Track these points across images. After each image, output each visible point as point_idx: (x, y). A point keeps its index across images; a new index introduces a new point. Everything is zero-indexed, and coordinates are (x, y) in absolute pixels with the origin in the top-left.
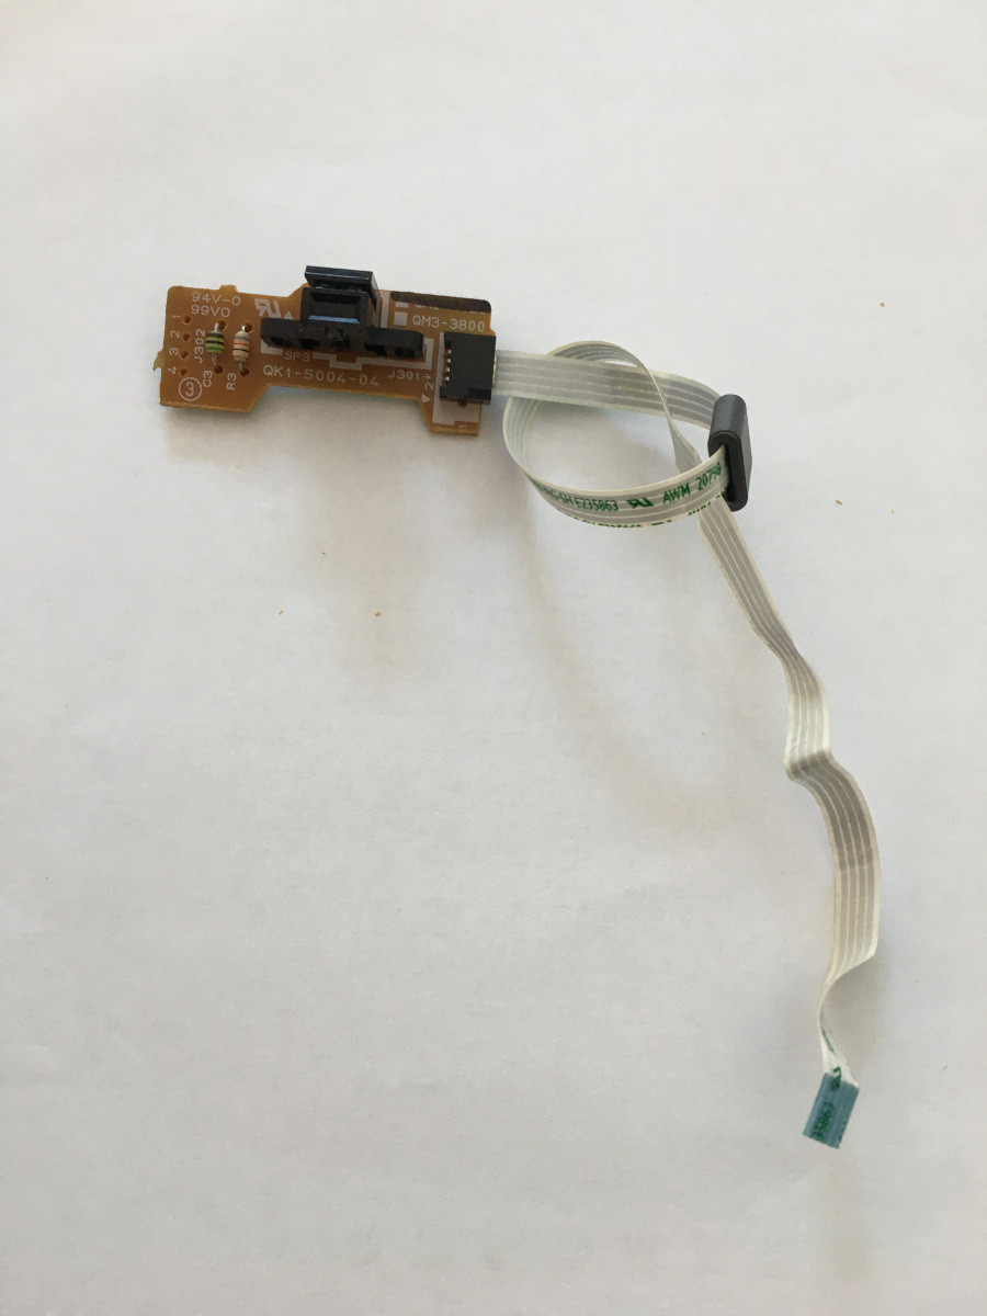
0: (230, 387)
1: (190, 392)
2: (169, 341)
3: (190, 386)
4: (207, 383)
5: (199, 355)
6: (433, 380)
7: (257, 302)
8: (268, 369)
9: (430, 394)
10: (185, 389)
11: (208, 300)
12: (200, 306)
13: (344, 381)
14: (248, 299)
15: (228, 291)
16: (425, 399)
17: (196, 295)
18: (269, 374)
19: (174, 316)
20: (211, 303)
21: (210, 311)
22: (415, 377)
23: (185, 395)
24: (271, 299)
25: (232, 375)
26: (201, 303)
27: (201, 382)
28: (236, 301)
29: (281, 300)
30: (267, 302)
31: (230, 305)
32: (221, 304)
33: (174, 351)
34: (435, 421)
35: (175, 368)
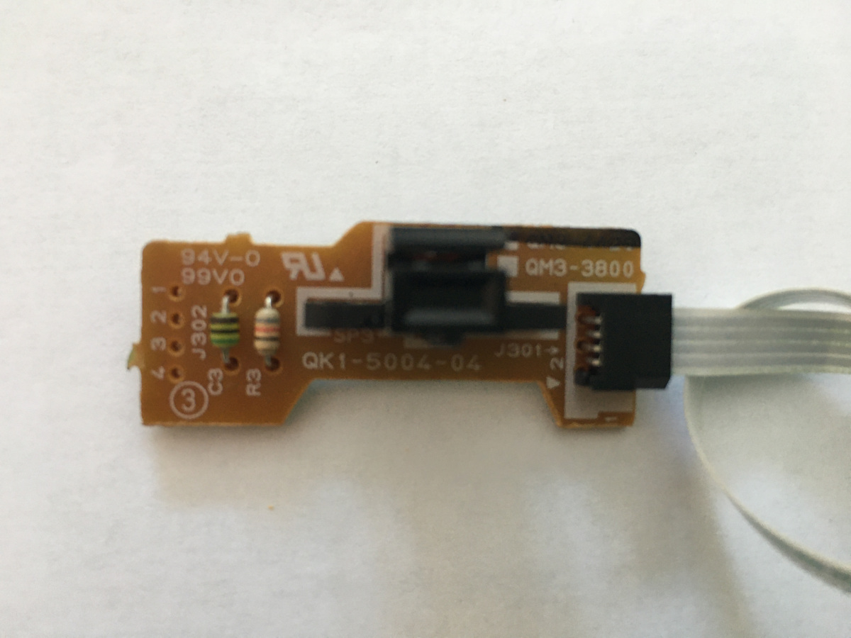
0: (252, 390)
1: (189, 405)
2: (149, 329)
3: (188, 395)
4: (215, 388)
5: (199, 346)
6: (562, 355)
7: (286, 257)
8: (310, 359)
9: (560, 375)
10: (180, 400)
11: (207, 260)
12: (196, 270)
13: (427, 367)
14: (271, 255)
15: (239, 244)
16: (552, 383)
17: (188, 254)
18: (313, 365)
19: (155, 290)
20: (213, 265)
21: (212, 277)
22: (535, 352)
23: (183, 412)
24: (308, 251)
25: (254, 373)
26: (197, 265)
27: (206, 387)
28: (253, 258)
29: (322, 252)
30: (301, 256)
31: (242, 265)
32: (229, 265)
33: (159, 342)
34: (568, 415)
35: (162, 370)
